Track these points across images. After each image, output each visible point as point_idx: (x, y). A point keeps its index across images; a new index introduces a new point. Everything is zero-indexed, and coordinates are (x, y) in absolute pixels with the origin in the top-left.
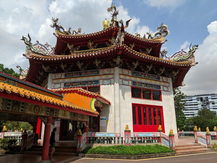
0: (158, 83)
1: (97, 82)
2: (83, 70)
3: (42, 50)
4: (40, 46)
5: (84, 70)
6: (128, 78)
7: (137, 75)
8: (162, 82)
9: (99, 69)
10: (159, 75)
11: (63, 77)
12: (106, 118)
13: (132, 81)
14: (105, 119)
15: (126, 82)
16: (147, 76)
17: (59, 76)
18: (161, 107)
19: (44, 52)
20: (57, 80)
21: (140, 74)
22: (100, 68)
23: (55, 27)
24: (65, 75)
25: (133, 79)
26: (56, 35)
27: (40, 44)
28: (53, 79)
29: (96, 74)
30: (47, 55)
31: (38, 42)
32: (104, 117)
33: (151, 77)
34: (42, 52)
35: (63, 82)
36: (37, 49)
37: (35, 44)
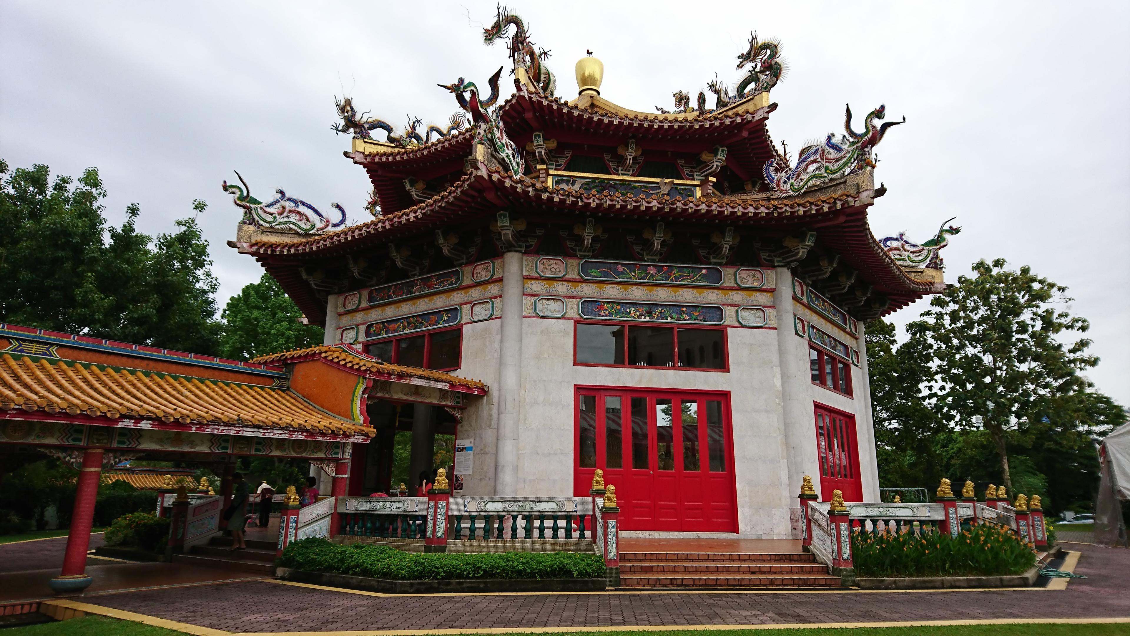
0: (712, 297)
1: (453, 312)
2: (417, 272)
3: (294, 218)
4: (292, 205)
5: (420, 275)
6: (562, 288)
7: (604, 274)
8: (731, 289)
9: (460, 265)
10: (715, 264)
11: (364, 304)
12: (472, 445)
13: (580, 298)
14: (470, 449)
15: (554, 308)
16: (652, 271)
17: (352, 302)
18: (725, 396)
19: (303, 226)
20: (348, 317)
21: (620, 268)
22: (464, 261)
23: (352, 130)
24: (370, 299)
25: (588, 290)
26: (353, 158)
27: (289, 199)
28: (340, 315)
29: (452, 284)
30: (311, 232)
31: (282, 193)
32: (466, 443)
33: (675, 273)
34: (295, 224)
35: (363, 321)
36: (275, 218)
37: (271, 200)
